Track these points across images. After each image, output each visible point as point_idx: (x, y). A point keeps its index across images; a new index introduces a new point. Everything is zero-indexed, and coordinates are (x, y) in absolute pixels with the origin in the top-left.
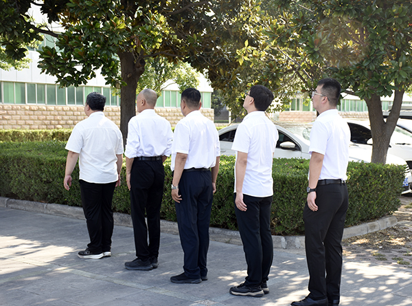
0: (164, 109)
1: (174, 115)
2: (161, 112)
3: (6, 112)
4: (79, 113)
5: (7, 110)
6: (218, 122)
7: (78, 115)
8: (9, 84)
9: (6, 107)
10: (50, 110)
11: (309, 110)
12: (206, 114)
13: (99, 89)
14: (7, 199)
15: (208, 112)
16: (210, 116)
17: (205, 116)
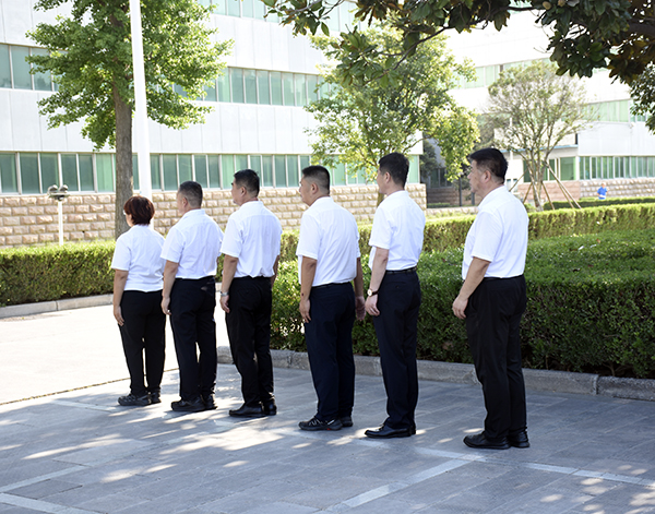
0: (347, 188)
1: (364, 199)
2: (343, 194)
3: (102, 207)
4: (215, 203)
5: (104, 204)
6: (431, 207)
7: (214, 207)
8: (104, 157)
9: (102, 199)
10: (170, 200)
11: (572, 178)
12: (413, 194)
13: (244, 158)
14: (595, 377)
15: (417, 190)
16: (420, 196)
17: (412, 197)
